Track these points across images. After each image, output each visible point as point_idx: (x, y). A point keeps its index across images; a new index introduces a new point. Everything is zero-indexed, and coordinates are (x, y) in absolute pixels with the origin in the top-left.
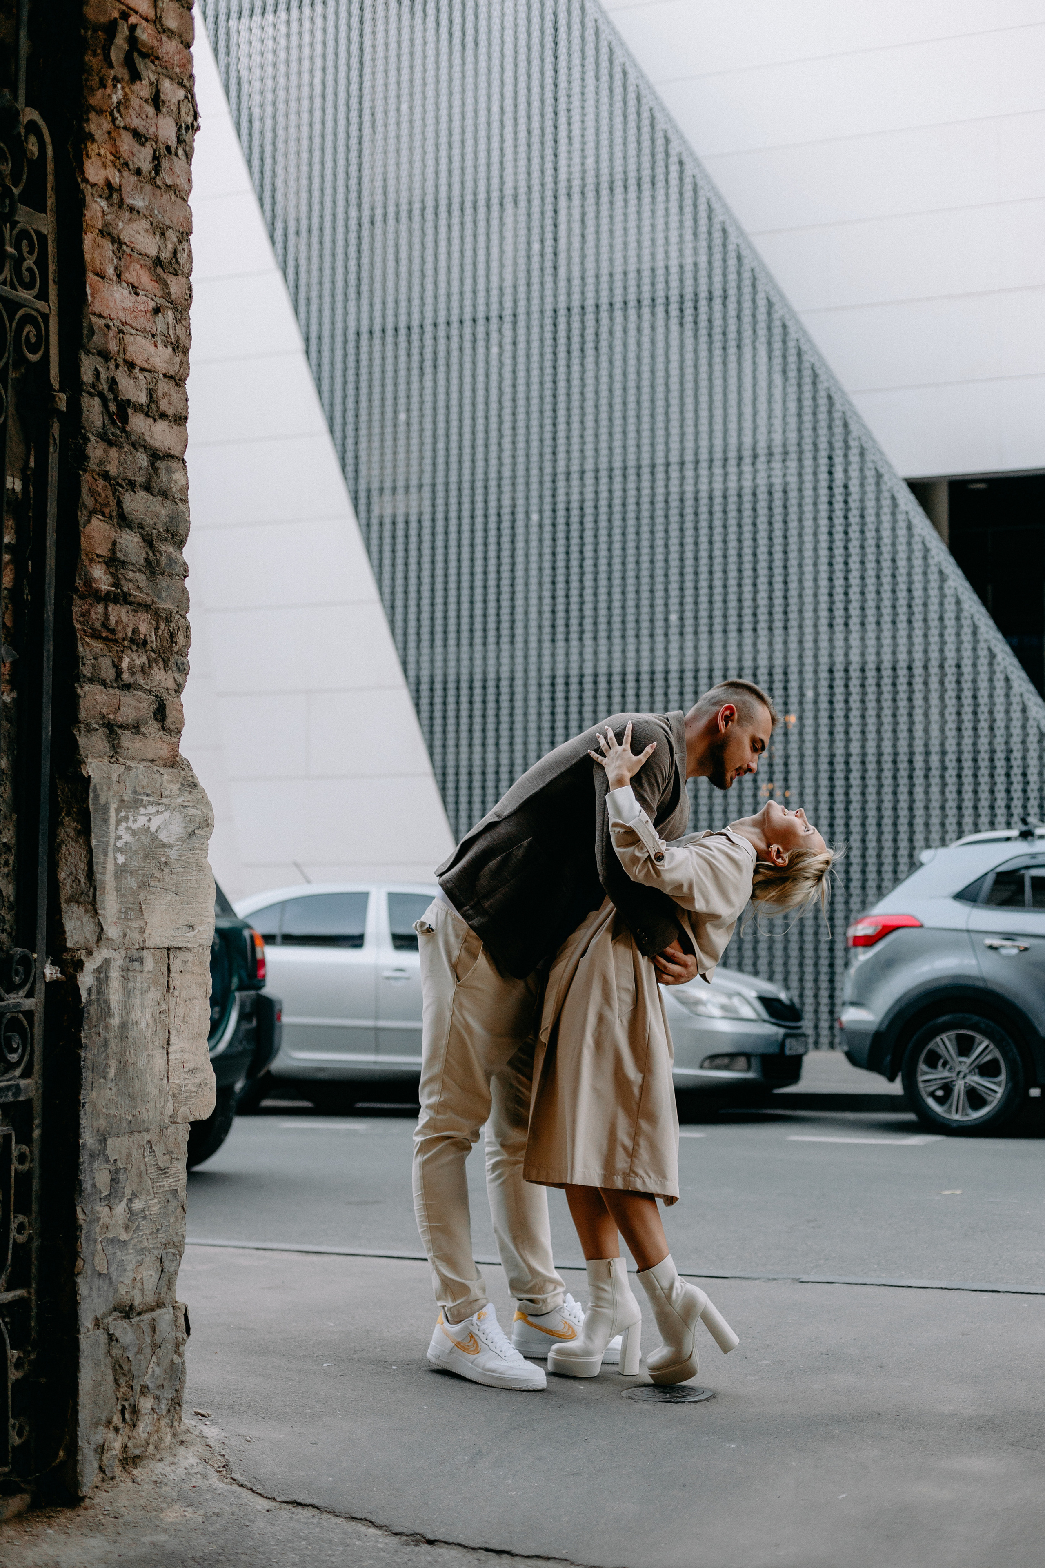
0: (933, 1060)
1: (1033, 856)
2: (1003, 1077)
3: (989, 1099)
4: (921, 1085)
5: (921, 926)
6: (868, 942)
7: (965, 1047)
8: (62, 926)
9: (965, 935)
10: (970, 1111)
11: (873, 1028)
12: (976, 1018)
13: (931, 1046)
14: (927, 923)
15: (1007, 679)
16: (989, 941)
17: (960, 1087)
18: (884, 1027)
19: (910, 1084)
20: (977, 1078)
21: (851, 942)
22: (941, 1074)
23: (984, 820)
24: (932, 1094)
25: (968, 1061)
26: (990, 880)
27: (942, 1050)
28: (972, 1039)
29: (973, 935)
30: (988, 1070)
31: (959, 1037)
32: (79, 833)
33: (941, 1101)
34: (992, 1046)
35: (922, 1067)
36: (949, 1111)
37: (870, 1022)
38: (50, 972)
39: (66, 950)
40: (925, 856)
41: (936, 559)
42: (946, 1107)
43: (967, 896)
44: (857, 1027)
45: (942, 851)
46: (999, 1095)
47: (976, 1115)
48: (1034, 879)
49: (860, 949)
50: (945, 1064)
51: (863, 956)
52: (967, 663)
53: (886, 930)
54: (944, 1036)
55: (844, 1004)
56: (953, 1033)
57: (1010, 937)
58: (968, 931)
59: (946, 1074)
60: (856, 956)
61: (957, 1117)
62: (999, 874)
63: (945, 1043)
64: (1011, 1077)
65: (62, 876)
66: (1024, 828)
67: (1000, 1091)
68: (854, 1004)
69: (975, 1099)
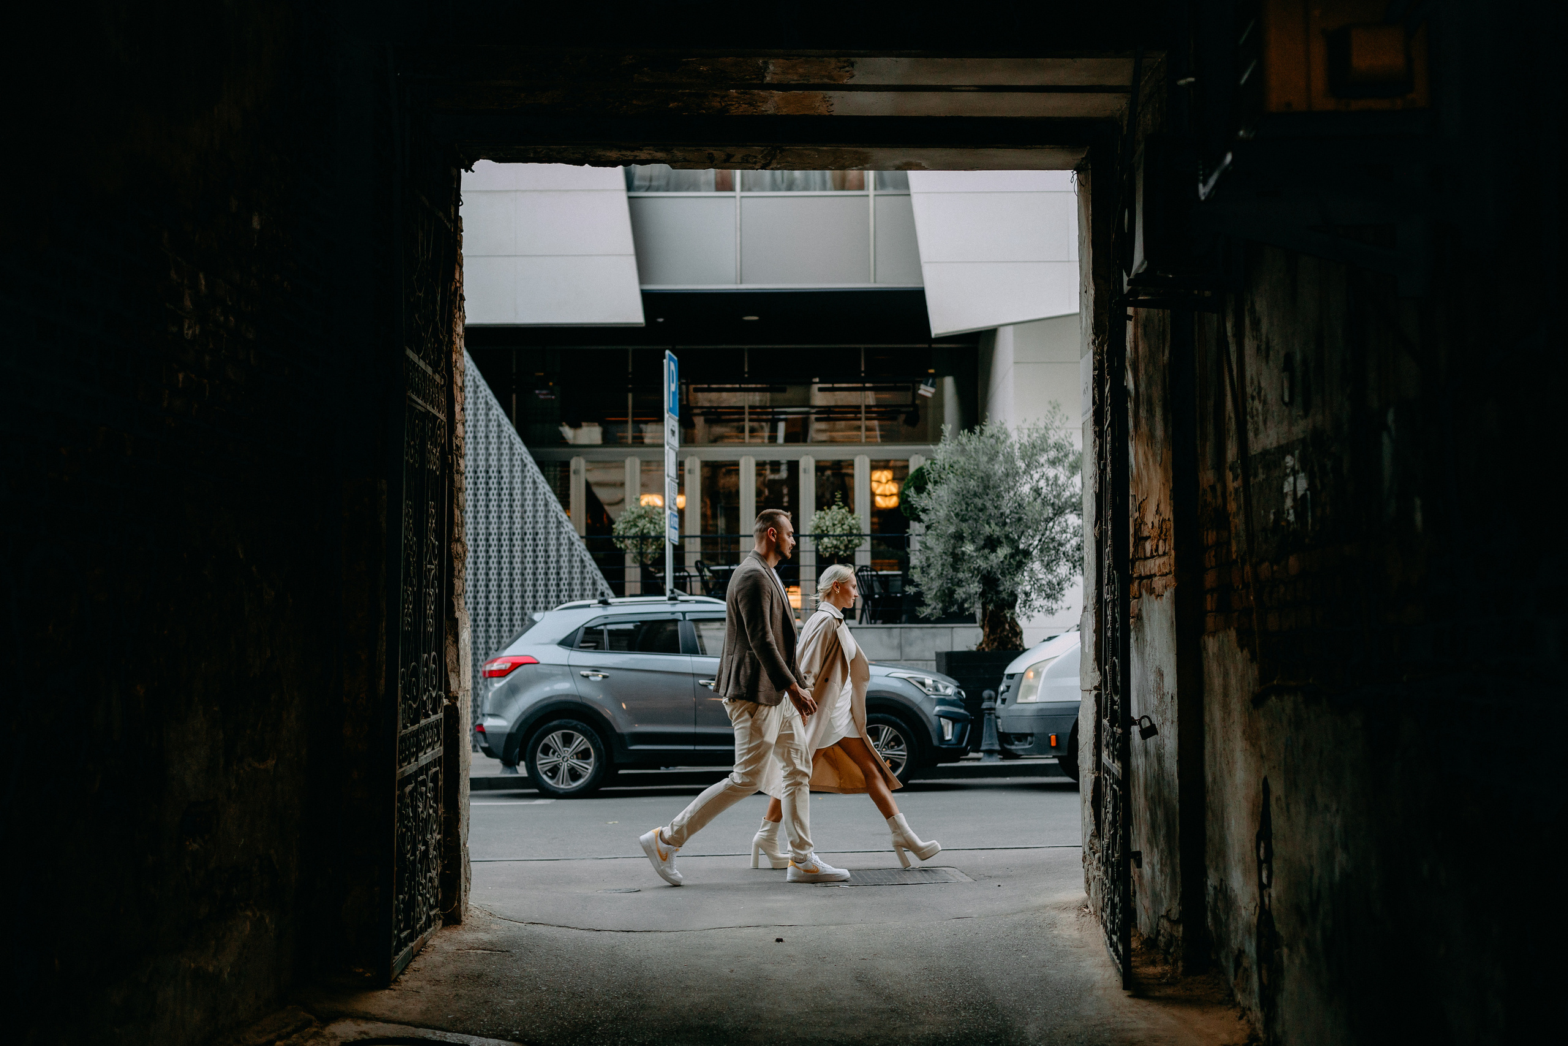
0: (546, 750)
1: (606, 617)
2: (592, 760)
3: (584, 774)
4: (539, 767)
5: (538, 663)
6: (502, 674)
7: (567, 740)
8: (449, 682)
9: (568, 668)
10: (571, 783)
11: (508, 730)
12: (575, 722)
13: (545, 741)
14: (541, 662)
15: (534, 482)
16: (585, 673)
17: (564, 767)
18: (514, 730)
19: (532, 768)
20: (575, 761)
21: (487, 675)
22: (553, 759)
23: (577, 593)
24: (545, 773)
25: (570, 750)
26: (581, 633)
27: (553, 744)
28: (572, 735)
29: (572, 668)
30: (584, 755)
31: (564, 735)
32: (454, 642)
33: (552, 778)
34: (585, 740)
35: (539, 755)
36: (557, 783)
37: (505, 727)
38: (446, 702)
39: (450, 692)
40: (537, 616)
41: (484, 394)
42: (555, 781)
43: (567, 643)
44: (495, 730)
45: (547, 613)
46: (590, 771)
47: (575, 785)
48: (610, 632)
49: (495, 679)
50: (554, 753)
51: (498, 684)
52: (505, 470)
53: (515, 666)
54: (553, 734)
55: (484, 715)
56: (560, 733)
57: (596, 669)
58: (569, 666)
59: (556, 759)
60: (492, 684)
61: (562, 786)
62: (587, 628)
63: (554, 739)
64: (598, 758)
65: (448, 660)
66: (602, 599)
67: (590, 769)
68: (491, 715)
69: (574, 775)
